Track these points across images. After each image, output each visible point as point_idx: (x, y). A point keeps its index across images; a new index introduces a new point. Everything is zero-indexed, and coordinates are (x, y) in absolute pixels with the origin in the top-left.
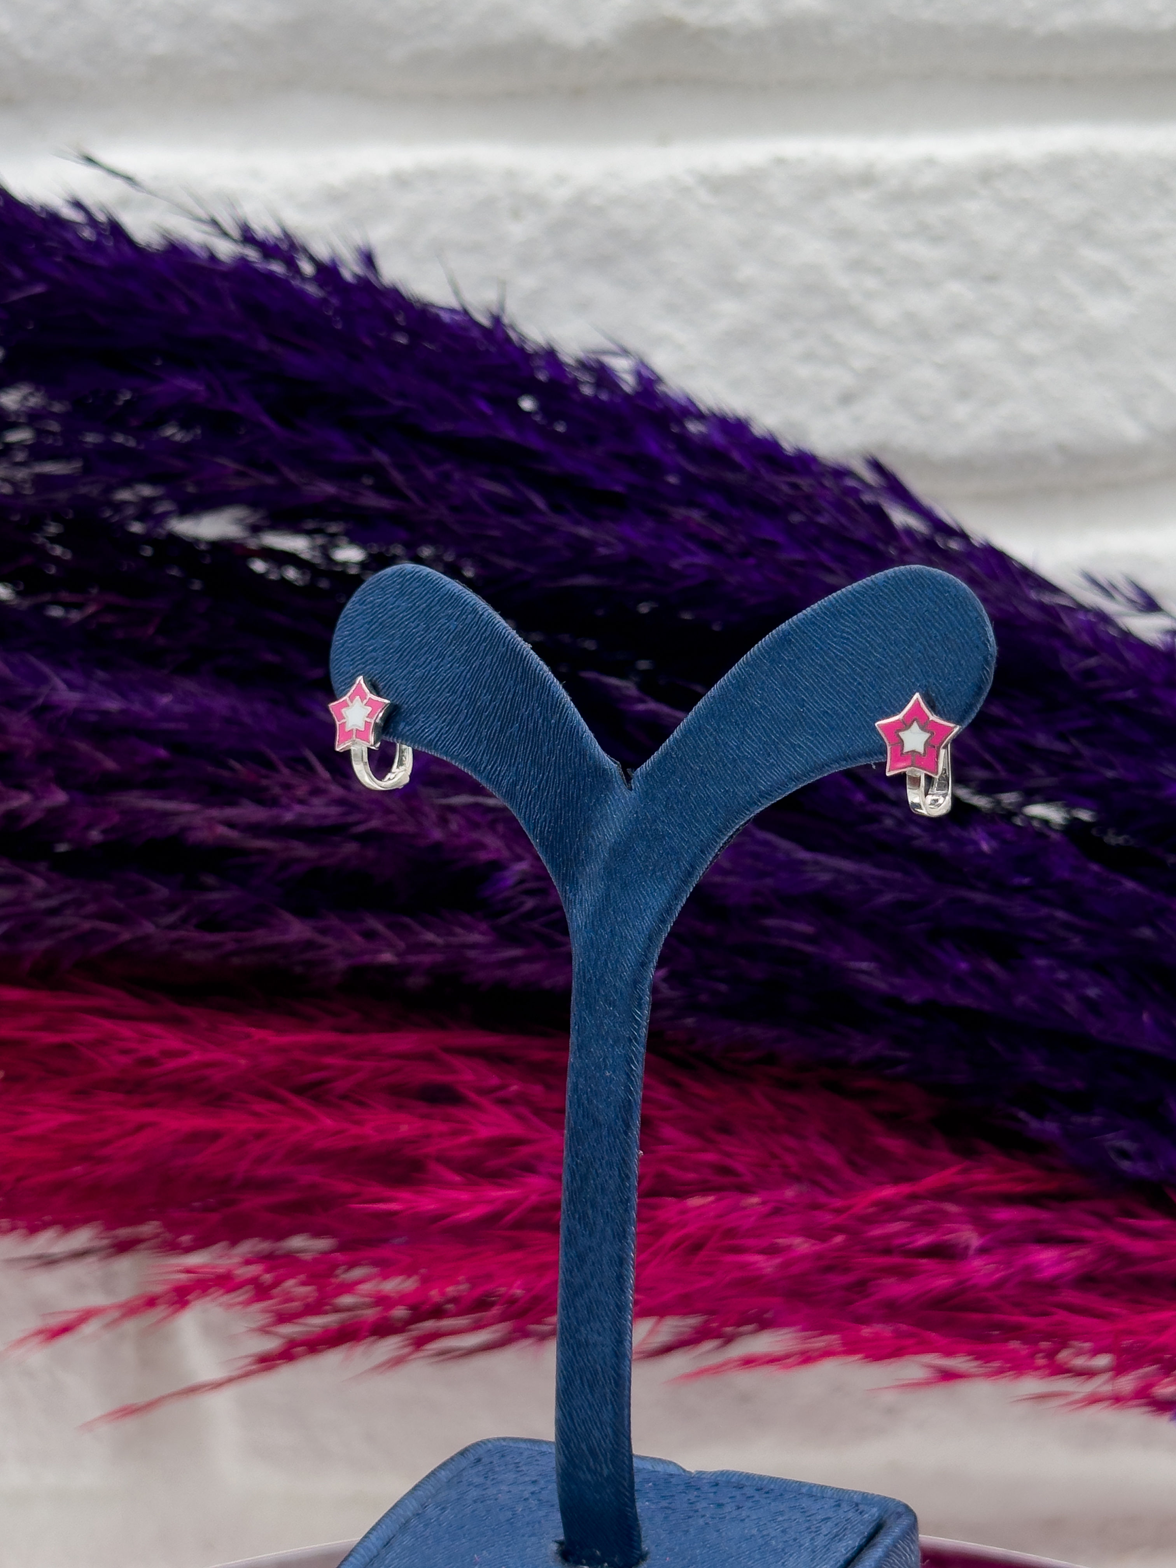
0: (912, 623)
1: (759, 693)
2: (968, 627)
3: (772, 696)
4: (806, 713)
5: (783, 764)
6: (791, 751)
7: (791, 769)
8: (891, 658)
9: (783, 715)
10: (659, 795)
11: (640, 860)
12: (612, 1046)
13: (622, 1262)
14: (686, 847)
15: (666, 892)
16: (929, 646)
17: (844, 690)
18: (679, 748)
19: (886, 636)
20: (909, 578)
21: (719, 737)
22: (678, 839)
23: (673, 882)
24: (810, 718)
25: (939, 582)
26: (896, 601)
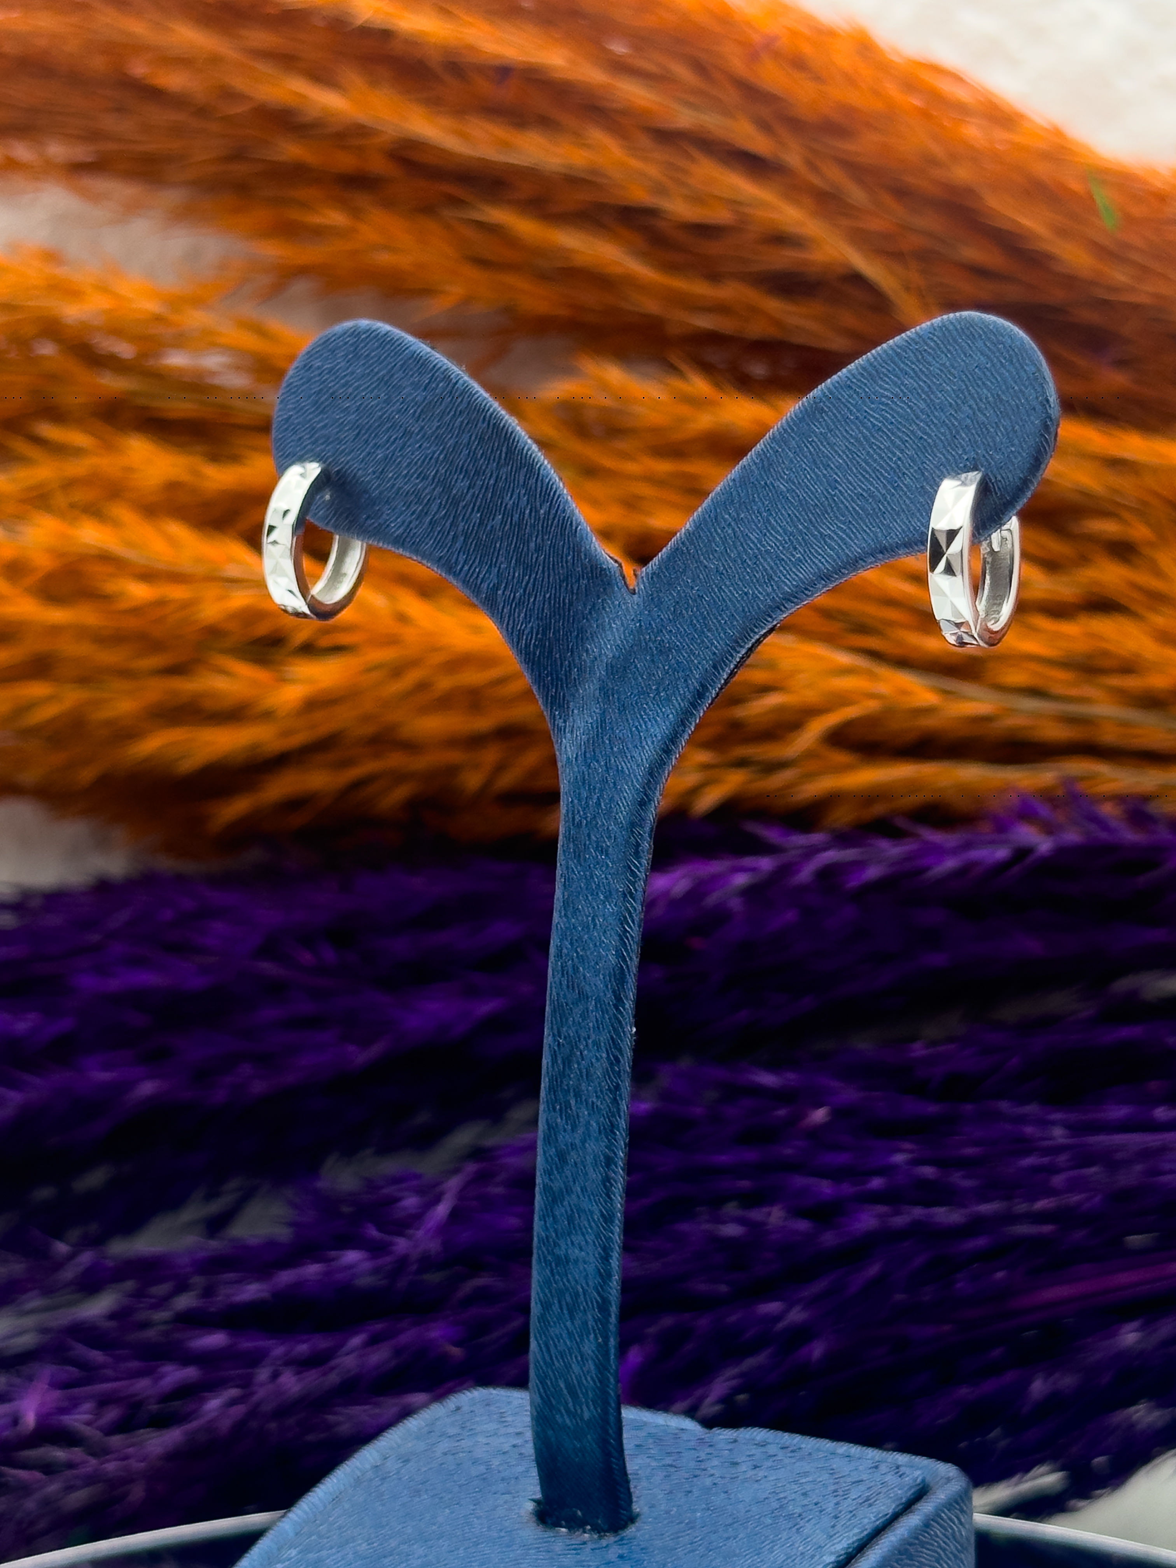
0: (960, 382)
1: (785, 474)
2: (1024, 385)
4: (837, 496)
5: (811, 560)
6: (821, 545)
8: (935, 425)
9: (812, 500)
10: (667, 599)
11: (643, 678)
12: (604, 903)
13: (609, 1162)
14: (696, 661)
15: (671, 716)
16: (979, 410)
17: (882, 467)
18: (692, 543)
19: (931, 400)
20: (958, 327)
21: (739, 527)
22: (687, 653)
23: (679, 704)
25: (992, 331)
26: (943, 356)
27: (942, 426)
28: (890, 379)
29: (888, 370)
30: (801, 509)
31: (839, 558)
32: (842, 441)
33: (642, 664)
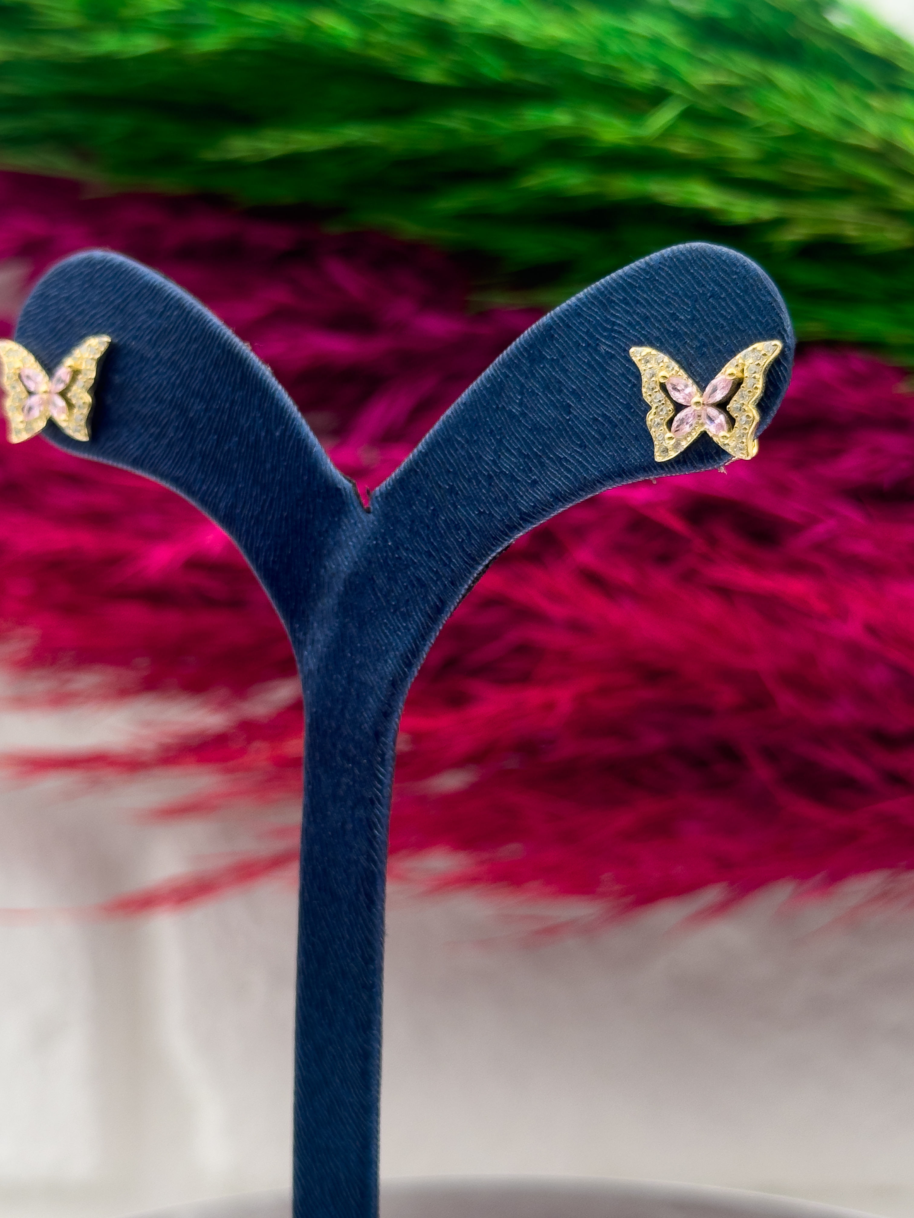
3: (533, 401)
5: (547, 482)
6: (557, 466)
7: (557, 486)
9: (546, 424)
10: (402, 518)
11: (381, 593)
14: (435, 579)
15: (412, 631)
20: (689, 257)
21: (472, 449)
22: (425, 569)
23: (420, 619)
24: (578, 428)
25: (724, 261)
26: (675, 286)
27: (677, 354)
28: (622, 307)
29: (619, 299)
30: (535, 433)
31: (576, 480)
32: (574, 368)
33: (381, 580)
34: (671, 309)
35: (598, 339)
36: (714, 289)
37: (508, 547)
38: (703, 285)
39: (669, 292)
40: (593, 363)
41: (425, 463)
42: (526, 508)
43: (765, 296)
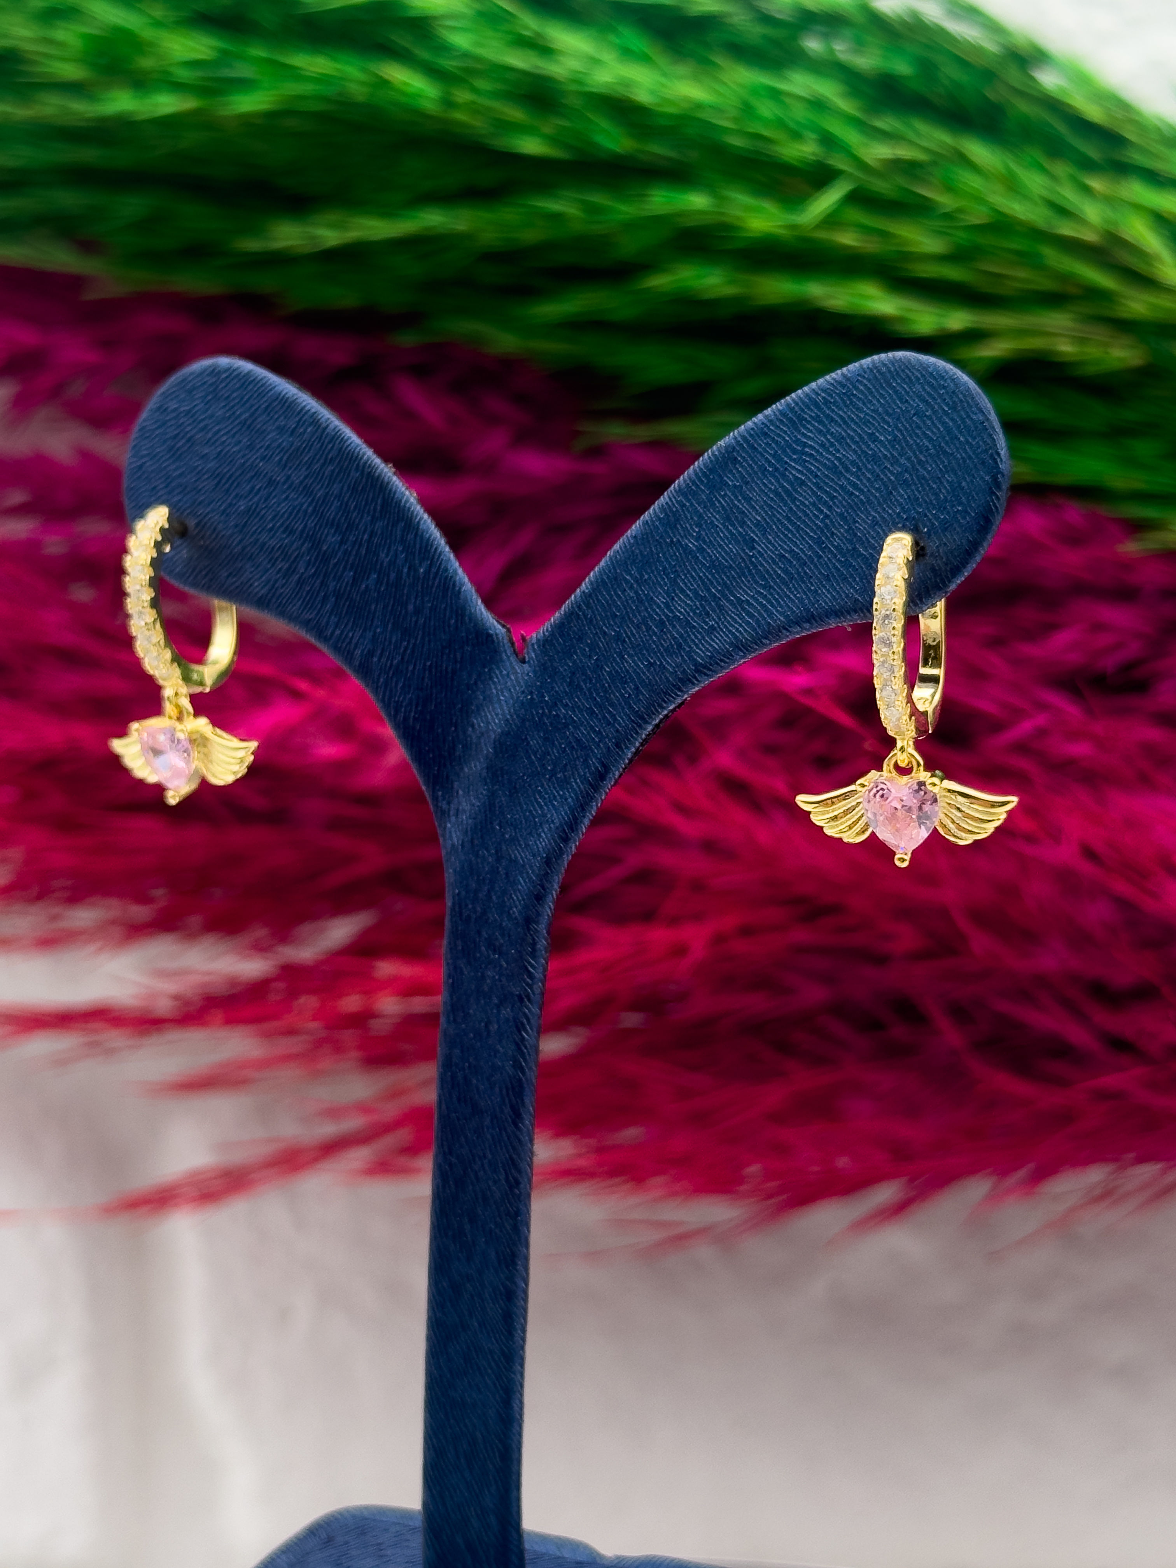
0: (896, 432)
1: (695, 531)
2: (971, 436)
3: (712, 536)
4: (756, 558)
5: (727, 629)
6: (738, 610)
7: (738, 634)
8: (868, 479)
9: (727, 561)
10: (561, 669)
11: (536, 757)
12: (498, 1007)
14: (597, 739)
15: (570, 800)
16: (919, 464)
17: (807, 525)
19: (862, 450)
20: (892, 369)
21: (642, 590)
22: (586, 729)
23: (579, 787)
24: (762, 565)
25: (931, 374)
26: (875, 402)
27: (875, 480)
28: (814, 426)
29: (811, 416)
30: (714, 571)
31: (759, 627)
32: (760, 496)
33: (535, 741)
34: (870, 429)
35: (786, 463)
36: (918, 405)
37: (682, 703)
38: (907, 401)
39: (868, 408)
40: (780, 490)
41: (588, 606)
42: (702, 659)
43: (976, 414)
